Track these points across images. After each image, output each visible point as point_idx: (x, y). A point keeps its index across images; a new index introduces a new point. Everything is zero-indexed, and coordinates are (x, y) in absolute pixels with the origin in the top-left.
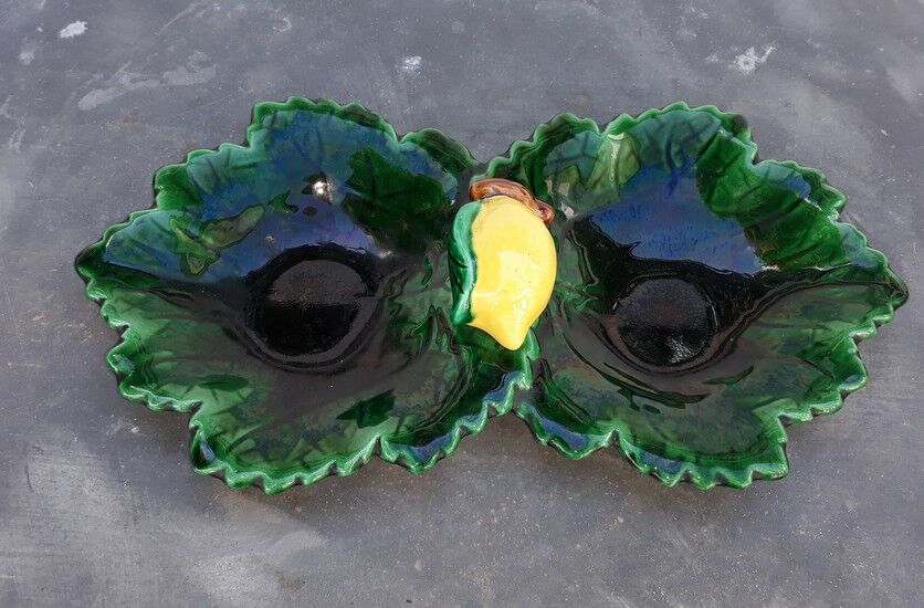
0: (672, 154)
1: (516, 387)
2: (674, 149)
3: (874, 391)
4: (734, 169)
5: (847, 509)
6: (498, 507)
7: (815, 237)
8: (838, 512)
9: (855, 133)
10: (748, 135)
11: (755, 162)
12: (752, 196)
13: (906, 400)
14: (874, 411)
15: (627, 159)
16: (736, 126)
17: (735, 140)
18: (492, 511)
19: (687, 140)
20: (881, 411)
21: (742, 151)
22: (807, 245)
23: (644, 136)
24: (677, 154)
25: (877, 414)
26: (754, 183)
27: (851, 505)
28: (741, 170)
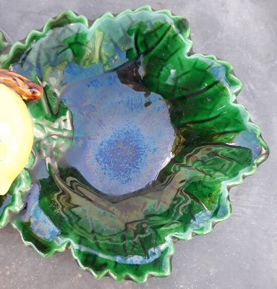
0: (139, 43)
1: (10, 212)
2: (140, 39)
3: (239, 201)
4: (175, 58)
5: (209, 273)
6: (10, 265)
7: (219, 109)
8: (204, 276)
9: (262, 28)
10: (188, 34)
11: (189, 54)
12: (184, 77)
13: (257, 208)
14: (237, 214)
15: (107, 45)
16: (182, 25)
17: (180, 35)
18: (7, 267)
19: (149, 34)
20: (241, 214)
21: (183, 46)
22: (212, 115)
23: (120, 30)
24: (141, 43)
25: (238, 216)
26: (187, 69)
27: (212, 271)
28: (179, 59)
